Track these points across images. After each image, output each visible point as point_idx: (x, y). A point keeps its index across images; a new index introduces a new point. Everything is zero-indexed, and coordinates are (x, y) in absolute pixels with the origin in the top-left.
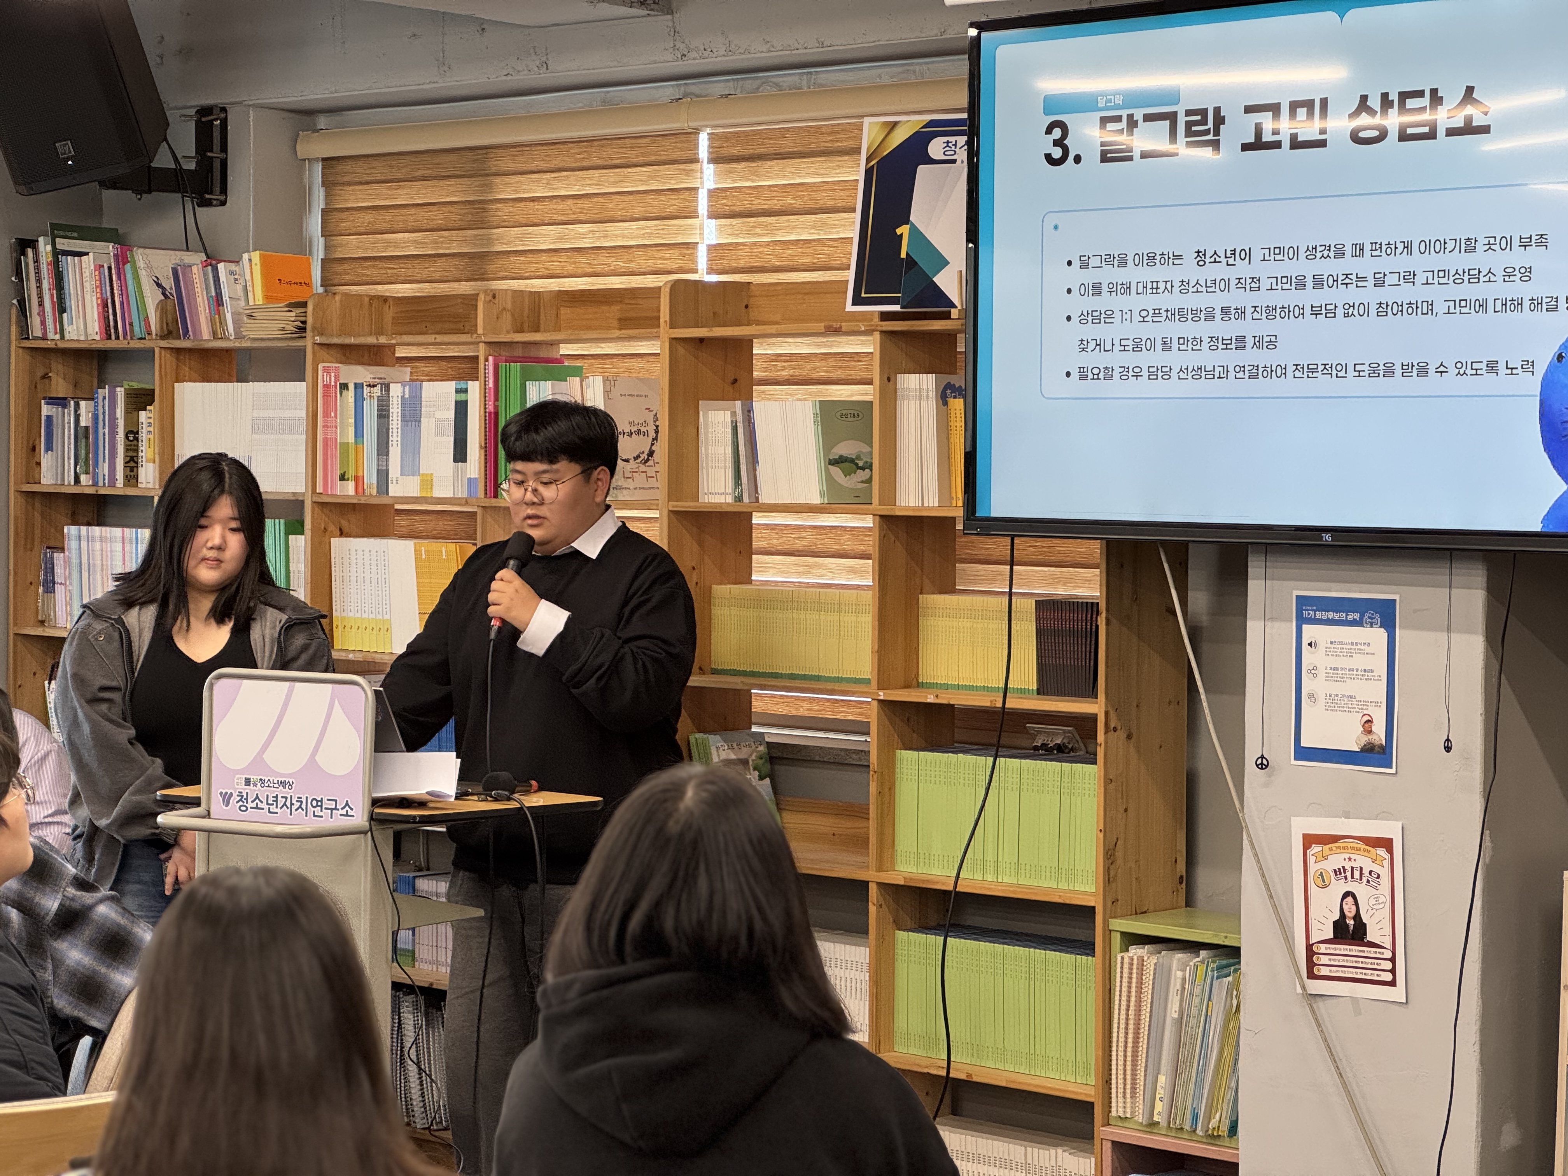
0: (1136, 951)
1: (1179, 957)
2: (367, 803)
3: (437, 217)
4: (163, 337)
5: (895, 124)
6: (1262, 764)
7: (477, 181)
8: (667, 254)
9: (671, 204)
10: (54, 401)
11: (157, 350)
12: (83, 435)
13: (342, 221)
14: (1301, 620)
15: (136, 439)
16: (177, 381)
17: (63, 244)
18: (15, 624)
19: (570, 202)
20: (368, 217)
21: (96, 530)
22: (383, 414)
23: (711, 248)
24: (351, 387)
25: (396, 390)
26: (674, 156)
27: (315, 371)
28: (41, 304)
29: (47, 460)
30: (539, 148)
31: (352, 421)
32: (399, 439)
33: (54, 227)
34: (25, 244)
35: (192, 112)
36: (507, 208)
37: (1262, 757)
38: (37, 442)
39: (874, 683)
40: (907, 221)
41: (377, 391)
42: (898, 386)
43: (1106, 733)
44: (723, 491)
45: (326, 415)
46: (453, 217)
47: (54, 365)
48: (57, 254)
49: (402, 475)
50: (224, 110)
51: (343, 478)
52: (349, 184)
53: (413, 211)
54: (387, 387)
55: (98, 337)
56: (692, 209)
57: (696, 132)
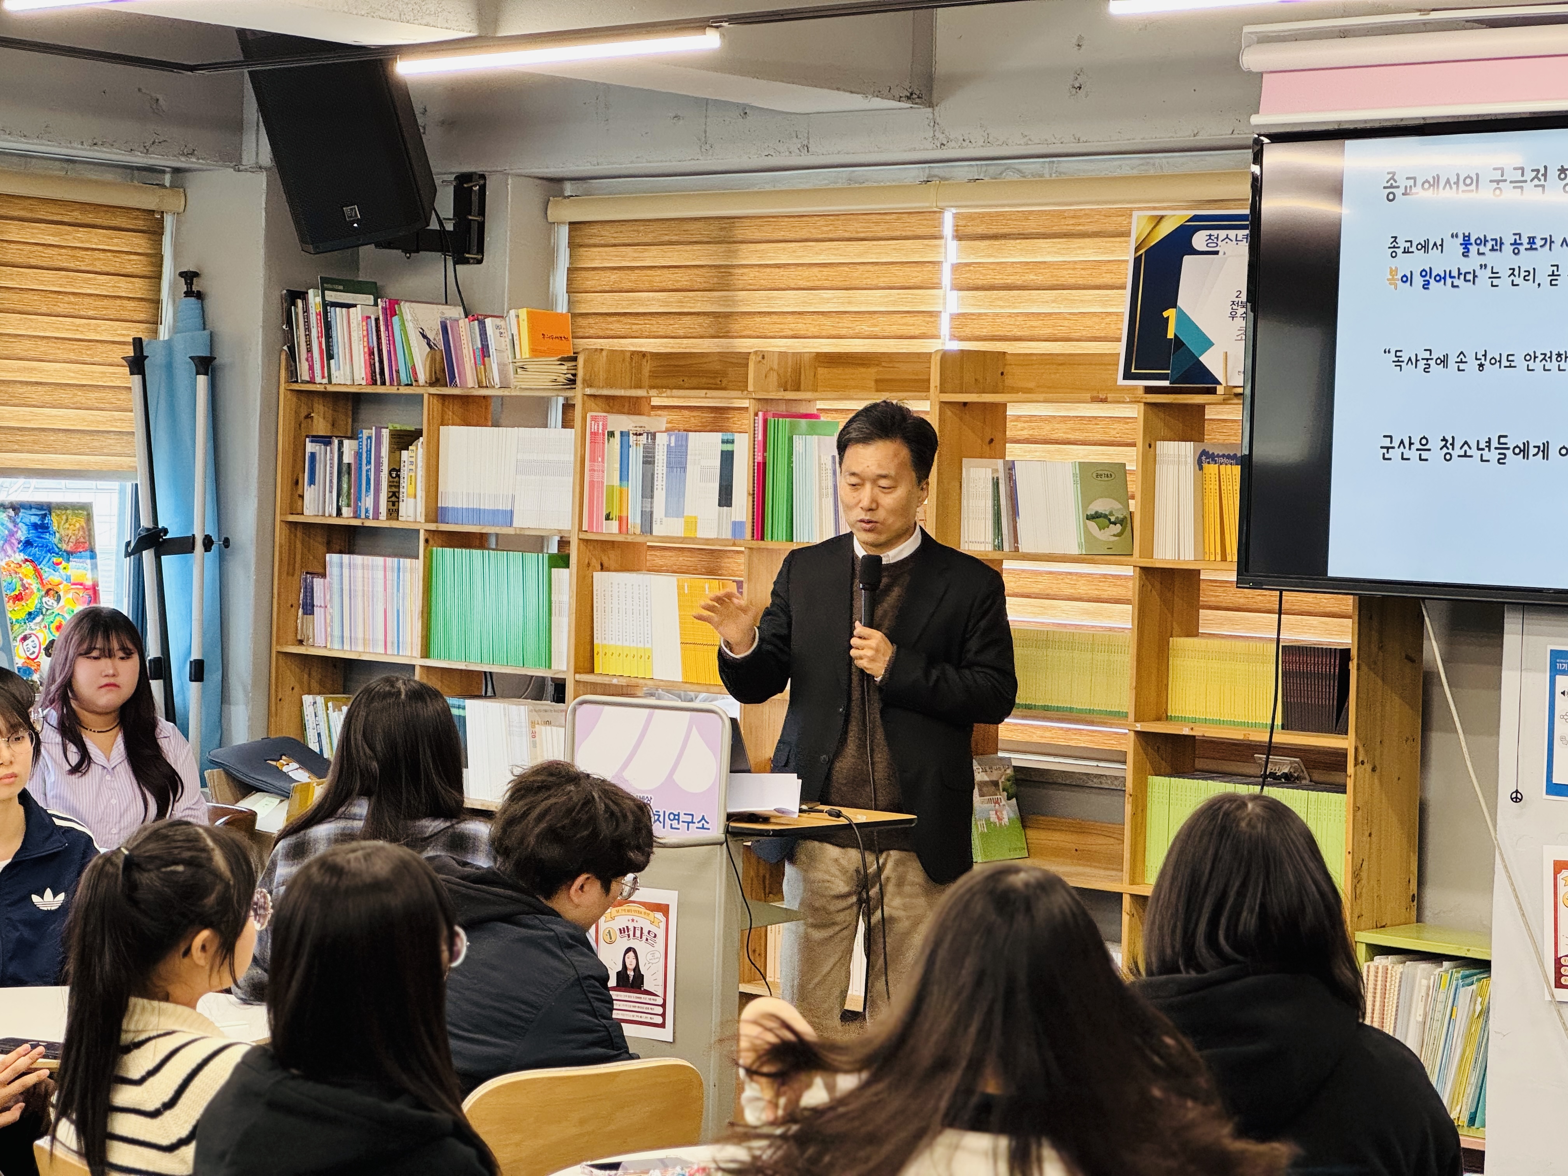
0: (1380, 961)
1: (1423, 967)
2: (723, 818)
3: (682, 279)
4: (432, 384)
5: (1162, 217)
6: (1516, 798)
7: (723, 247)
8: (910, 320)
9: (915, 276)
10: (316, 439)
11: (426, 397)
12: (344, 470)
13: (587, 279)
14: (1555, 671)
15: (398, 476)
16: (443, 424)
17: (331, 296)
18: (278, 643)
19: (816, 270)
20: (614, 276)
21: (358, 559)
22: (649, 460)
23: (955, 317)
24: (617, 435)
25: (662, 440)
26: (919, 232)
27: (584, 419)
28: (309, 350)
29: (310, 493)
30: (786, 219)
31: (618, 466)
32: (664, 483)
33: (324, 280)
34: (295, 296)
35: (452, 177)
36: (752, 273)
37: (1517, 792)
38: (301, 475)
39: (1132, 716)
40: (1174, 306)
41: (643, 439)
42: (1158, 452)
43: (1356, 765)
44: (983, 540)
45: (593, 460)
46: (699, 280)
47: (316, 405)
48: (325, 305)
49: (666, 516)
50: (483, 177)
51: (608, 518)
52: (595, 246)
53: (659, 272)
54: (654, 436)
55: (364, 383)
56: (935, 281)
57: (941, 212)
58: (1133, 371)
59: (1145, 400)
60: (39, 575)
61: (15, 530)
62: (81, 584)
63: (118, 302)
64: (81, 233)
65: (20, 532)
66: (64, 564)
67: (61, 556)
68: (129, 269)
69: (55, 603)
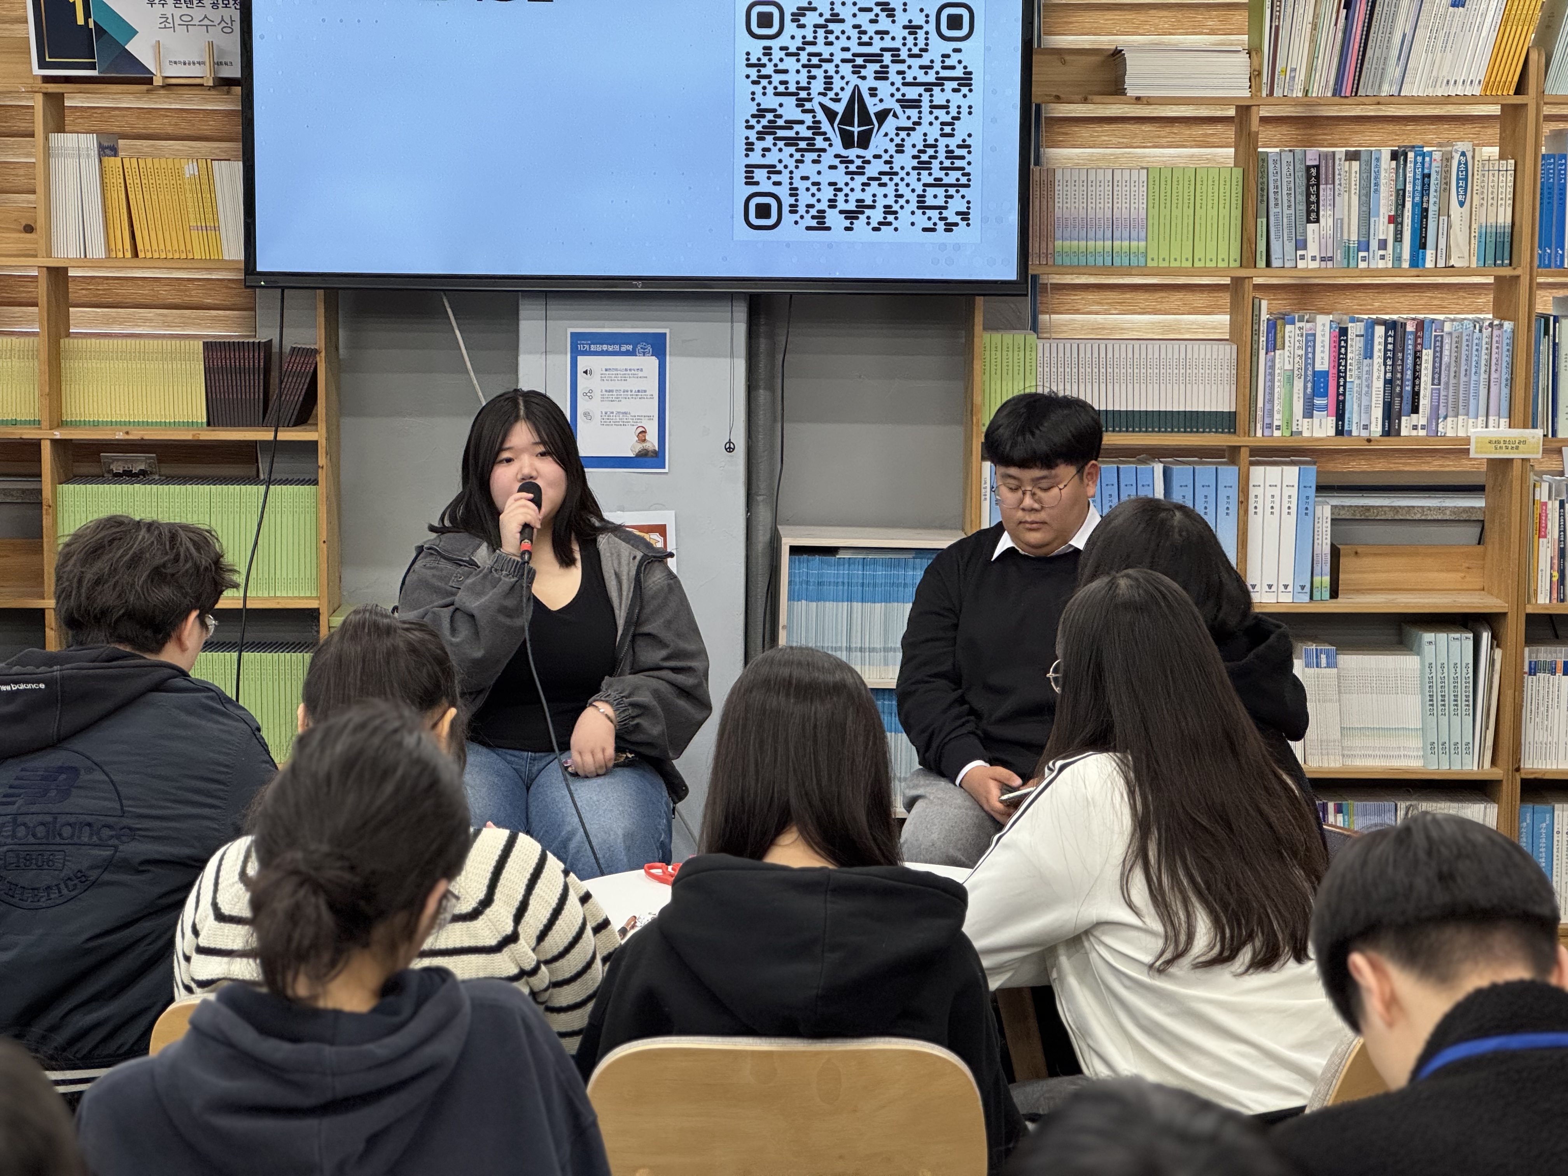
14: (576, 352)
39: (46, 424)
42: (56, 145)
58: (48, 59)
59: (44, 90)
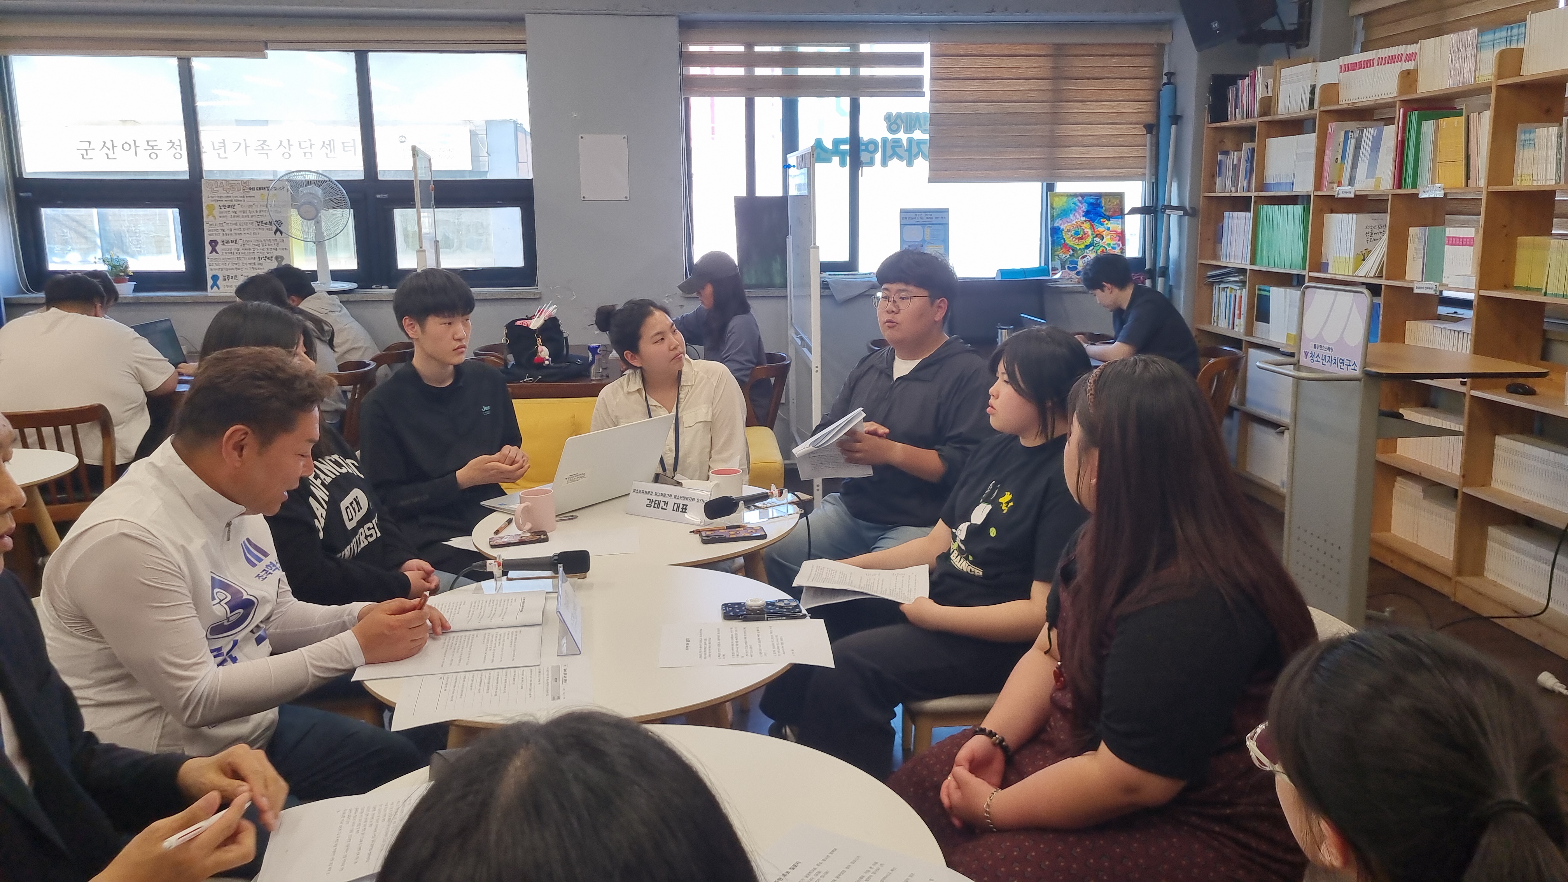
4: (1260, 116)
11: (1257, 123)
12: (1236, 168)
16: (1268, 139)
18: (1200, 259)
22: (1358, 146)
27: (1321, 128)
29: (1219, 181)
38: (1214, 172)
41: (1356, 134)
49: (1366, 179)
60: (1092, 227)
61: (1081, 206)
62: (1115, 231)
63: (1137, 92)
64: (1115, 59)
65: (1084, 207)
66: (1107, 222)
67: (1105, 218)
68: (1143, 75)
69: (1101, 241)
